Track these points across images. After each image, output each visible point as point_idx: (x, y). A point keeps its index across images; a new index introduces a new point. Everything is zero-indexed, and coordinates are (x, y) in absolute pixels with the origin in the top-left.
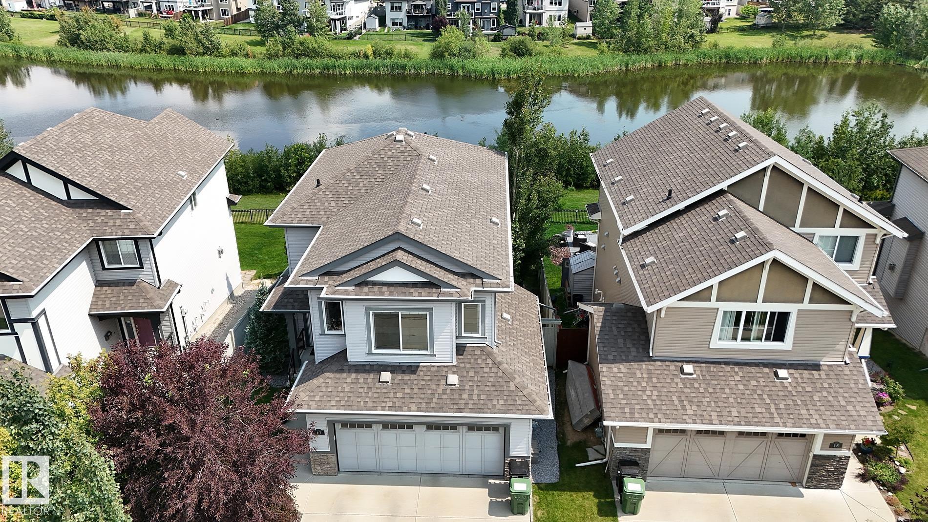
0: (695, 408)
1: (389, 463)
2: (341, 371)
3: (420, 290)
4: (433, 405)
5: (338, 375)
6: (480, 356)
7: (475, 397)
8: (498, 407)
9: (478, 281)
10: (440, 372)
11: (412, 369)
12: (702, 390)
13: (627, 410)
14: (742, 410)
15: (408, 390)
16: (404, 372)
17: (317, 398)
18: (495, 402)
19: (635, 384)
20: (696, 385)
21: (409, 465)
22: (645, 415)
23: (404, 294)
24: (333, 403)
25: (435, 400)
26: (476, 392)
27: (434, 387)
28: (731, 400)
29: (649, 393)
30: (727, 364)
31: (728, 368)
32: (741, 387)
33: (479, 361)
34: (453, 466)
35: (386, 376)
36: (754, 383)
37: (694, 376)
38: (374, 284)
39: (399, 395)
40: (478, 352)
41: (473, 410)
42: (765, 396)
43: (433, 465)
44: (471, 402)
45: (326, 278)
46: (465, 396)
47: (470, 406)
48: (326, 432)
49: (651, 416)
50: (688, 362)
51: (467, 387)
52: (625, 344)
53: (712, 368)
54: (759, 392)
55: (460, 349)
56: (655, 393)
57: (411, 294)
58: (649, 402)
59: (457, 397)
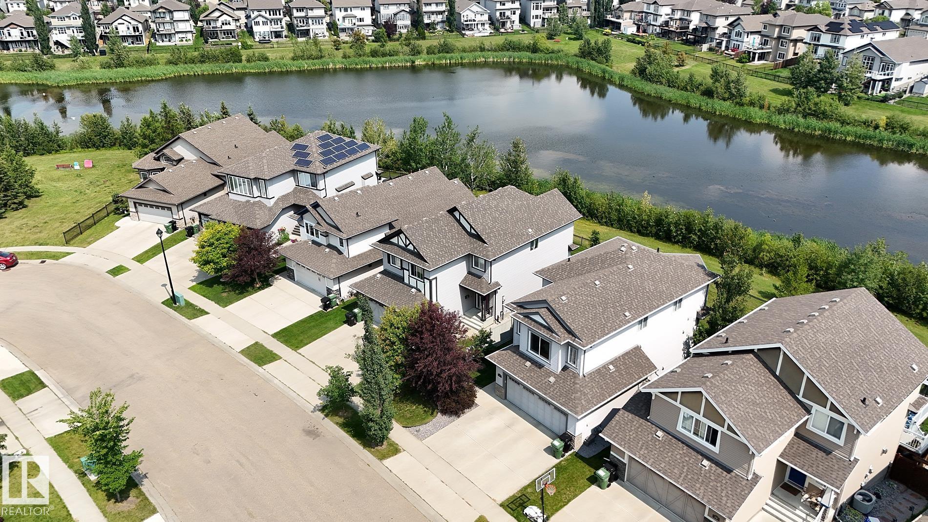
0: (646, 452)
1: (524, 407)
2: (514, 352)
3: (545, 330)
4: (537, 386)
5: (512, 354)
6: (570, 376)
7: (555, 392)
8: (560, 401)
9: (573, 338)
10: (550, 373)
11: (540, 366)
12: (657, 447)
13: (614, 435)
14: (668, 467)
15: (532, 374)
16: (536, 366)
17: (499, 359)
18: (561, 398)
19: (629, 426)
20: (657, 443)
21: (531, 412)
22: (620, 441)
23: (538, 329)
24: (503, 364)
25: (539, 384)
26: (557, 390)
27: (543, 379)
28: (667, 459)
29: (631, 433)
30: (683, 443)
31: (681, 445)
32: (678, 457)
33: (569, 378)
34: (548, 424)
35: (528, 364)
36: (687, 459)
37: (661, 439)
38: (531, 319)
39: (528, 374)
40: (571, 374)
41: (550, 397)
42: (686, 468)
43: (540, 418)
44: (552, 393)
45: (519, 308)
46: (552, 389)
47: (550, 395)
48: (497, 375)
49: (623, 443)
50: (664, 430)
51: (555, 386)
52: (642, 406)
53: (674, 440)
54: (685, 464)
55: (565, 368)
56: (634, 435)
57: (541, 330)
58: (628, 437)
59: (548, 388)
